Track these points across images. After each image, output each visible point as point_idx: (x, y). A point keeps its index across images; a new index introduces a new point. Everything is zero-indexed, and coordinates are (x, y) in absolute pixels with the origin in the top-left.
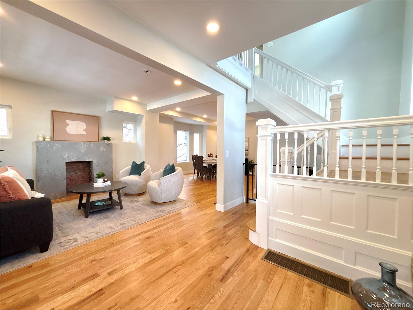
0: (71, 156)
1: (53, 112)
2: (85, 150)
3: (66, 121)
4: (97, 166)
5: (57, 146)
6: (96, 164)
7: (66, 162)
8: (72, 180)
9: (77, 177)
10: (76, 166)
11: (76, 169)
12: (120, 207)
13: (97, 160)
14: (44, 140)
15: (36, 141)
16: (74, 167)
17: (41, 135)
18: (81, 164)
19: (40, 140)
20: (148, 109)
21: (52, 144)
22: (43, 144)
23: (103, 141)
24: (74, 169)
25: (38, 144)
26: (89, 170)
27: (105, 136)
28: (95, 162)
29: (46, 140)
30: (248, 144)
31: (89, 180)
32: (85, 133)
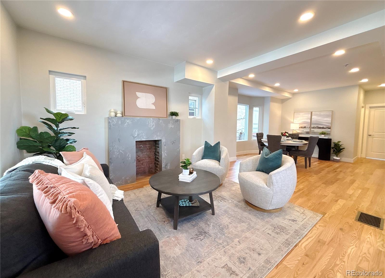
0: (141, 134)
1: (124, 82)
2: (154, 127)
3: (136, 93)
4: (165, 145)
5: (128, 123)
6: (165, 144)
7: (136, 141)
8: (139, 161)
9: (144, 157)
10: (143, 145)
11: (143, 148)
12: (211, 211)
13: (165, 139)
14: (116, 116)
15: (108, 117)
16: (141, 146)
17: (112, 110)
18: (147, 143)
19: (112, 116)
20: (218, 77)
21: (123, 120)
22: (115, 120)
23: (171, 117)
24: (141, 148)
25: (111, 120)
26: (155, 149)
27: (173, 111)
28: (163, 141)
29: (117, 115)
30: (331, 120)
31: (155, 161)
32: (153, 107)
